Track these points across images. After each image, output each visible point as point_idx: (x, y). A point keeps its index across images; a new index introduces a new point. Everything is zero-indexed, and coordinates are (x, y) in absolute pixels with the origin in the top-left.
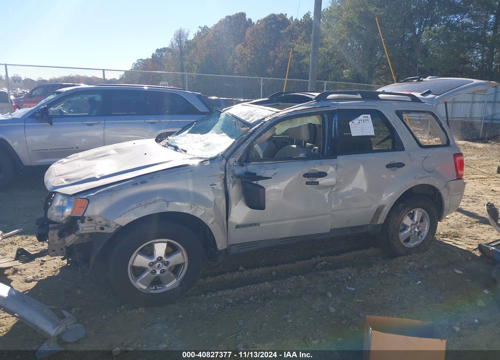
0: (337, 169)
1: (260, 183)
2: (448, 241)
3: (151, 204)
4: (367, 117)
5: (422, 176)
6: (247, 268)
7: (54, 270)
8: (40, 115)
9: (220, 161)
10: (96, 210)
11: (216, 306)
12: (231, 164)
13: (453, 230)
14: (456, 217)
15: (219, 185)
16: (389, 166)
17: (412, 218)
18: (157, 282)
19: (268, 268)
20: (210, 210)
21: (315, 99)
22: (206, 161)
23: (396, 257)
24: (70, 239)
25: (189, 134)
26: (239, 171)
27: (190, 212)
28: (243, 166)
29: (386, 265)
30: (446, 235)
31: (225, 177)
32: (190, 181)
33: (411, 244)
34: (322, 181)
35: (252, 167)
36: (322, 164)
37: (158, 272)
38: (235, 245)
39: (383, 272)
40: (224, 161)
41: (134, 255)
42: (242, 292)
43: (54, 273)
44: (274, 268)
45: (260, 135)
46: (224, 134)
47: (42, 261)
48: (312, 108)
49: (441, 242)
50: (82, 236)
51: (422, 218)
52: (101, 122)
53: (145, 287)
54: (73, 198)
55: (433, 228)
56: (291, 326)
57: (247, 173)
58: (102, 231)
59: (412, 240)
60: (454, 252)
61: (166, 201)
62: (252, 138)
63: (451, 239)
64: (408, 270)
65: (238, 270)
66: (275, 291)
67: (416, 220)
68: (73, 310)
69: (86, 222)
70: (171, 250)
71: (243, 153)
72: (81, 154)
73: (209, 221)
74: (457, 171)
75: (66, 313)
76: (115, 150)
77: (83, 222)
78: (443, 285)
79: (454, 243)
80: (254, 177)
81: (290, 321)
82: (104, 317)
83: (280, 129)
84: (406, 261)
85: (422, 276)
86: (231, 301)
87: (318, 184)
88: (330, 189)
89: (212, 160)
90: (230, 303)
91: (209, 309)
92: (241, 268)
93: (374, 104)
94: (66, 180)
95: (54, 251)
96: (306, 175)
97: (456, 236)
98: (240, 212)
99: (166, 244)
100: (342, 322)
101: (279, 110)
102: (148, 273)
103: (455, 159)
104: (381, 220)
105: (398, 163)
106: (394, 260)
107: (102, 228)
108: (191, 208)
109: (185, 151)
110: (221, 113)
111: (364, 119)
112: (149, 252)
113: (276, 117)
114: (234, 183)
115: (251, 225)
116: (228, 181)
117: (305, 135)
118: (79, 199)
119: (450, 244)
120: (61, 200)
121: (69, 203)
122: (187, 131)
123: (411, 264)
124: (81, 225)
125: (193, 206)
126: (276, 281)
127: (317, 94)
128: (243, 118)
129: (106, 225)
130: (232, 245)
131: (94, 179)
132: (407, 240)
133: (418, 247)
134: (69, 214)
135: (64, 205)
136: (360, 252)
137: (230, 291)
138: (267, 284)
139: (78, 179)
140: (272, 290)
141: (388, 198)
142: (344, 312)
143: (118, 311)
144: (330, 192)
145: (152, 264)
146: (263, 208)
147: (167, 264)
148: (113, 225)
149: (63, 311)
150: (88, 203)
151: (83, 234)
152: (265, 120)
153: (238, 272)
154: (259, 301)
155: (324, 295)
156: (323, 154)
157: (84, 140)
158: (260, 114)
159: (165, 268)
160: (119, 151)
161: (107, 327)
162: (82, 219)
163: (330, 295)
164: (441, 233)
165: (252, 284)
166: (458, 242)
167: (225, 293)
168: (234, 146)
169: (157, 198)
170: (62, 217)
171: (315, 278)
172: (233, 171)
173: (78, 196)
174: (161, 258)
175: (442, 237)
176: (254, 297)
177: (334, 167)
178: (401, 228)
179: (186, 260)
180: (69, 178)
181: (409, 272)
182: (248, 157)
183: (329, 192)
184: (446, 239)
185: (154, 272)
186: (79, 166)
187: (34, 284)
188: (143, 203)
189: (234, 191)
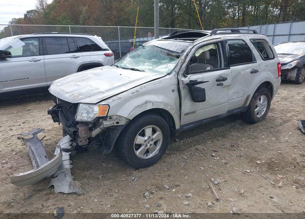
12: (180, 76)
15: (176, 90)
16: (252, 72)
17: (260, 101)
18: (147, 152)
20: (173, 106)
21: (210, 34)
24: (96, 132)
27: (164, 108)
28: (186, 77)
31: (179, 84)
33: (259, 116)
37: (149, 145)
38: (182, 125)
41: (137, 137)
53: (142, 156)
55: (269, 106)
57: (191, 81)
58: (117, 124)
59: (259, 113)
69: (108, 120)
71: (185, 69)
73: (173, 113)
74: (279, 73)
88: (228, 87)
94: (80, 95)
95: (81, 141)
96: (217, 80)
99: (152, 128)
102: (143, 147)
103: (278, 66)
104: (248, 103)
105: (255, 70)
108: (164, 105)
113: (196, 45)
114: (184, 88)
115: (192, 113)
117: (208, 56)
124: (105, 122)
129: (120, 120)
133: (262, 117)
141: (252, 90)
145: (145, 141)
147: (152, 140)
148: (124, 120)
150: (109, 107)
152: (190, 48)
159: (151, 143)
162: (105, 118)
168: (180, 65)
172: (182, 80)
173: (101, 104)
174: (150, 137)
179: (161, 137)
185: (146, 146)
189: (184, 92)
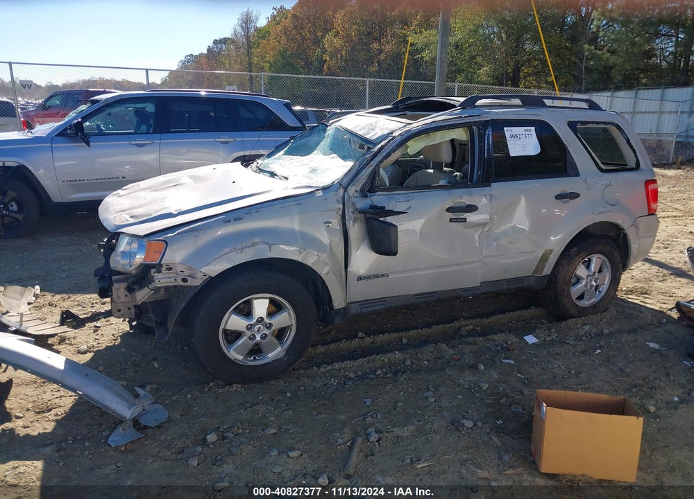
0: (491, 200)
1: (389, 219)
2: (633, 299)
3: (249, 247)
4: (530, 130)
5: (603, 210)
6: (368, 335)
7: (113, 338)
8: (74, 132)
9: (337, 190)
10: (176, 255)
11: (334, 382)
12: (351, 194)
13: (639, 285)
14: (642, 267)
15: (336, 223)
16: (559, 197)
17: (588, 267)
18: (256, 350)
19: (396, 335)
20: (324, 257)
21: (459, 106)
22: (318, 190)
23: (566, 319)
24: (142, 295)
25: (286, 156)
26: (363, 203)
27: (299, 258)
28: (367, 197)
29: (553, 330)
30: (631, 291)
31: (344, 212)
32: (296, 218)
33: (585, 303)
34: (471, 217)
35: (378, 199)
36: (471, 194)
37: (258, 338)
38: (355, 302)
39: (549, 339)
40: (341, 191)
41: (227, 315)
42: (365, 364)
43: (113, 342)
44: (403, 334)
45: (388, 155)
46: (334, 155)
47: (95, 326)
48: (457, 118)
49: (623, 300)
50: (157, 290)
51: (600, 268)
52: (156, 141)
53: (240, 358)
54: (145, 240)
55: (615, 281)
56: (434, 406)
57: (372, 207)
58: (185, 284)
59: (586, 296)
60: (642, 312)
61: (267, 243)
62: (378, 159)
63: (637, 296)
64: (583, 336)
65: (357, 337)
66: (408, 362)
67: (593, 270)
68: (148, 387)
69: (163, 272)
70: (273, 308)
71: (367, 180)
72: (142, 184)
73: (323, 271)
74: (649, 205)
75: (140, 391)
76: (191, 177)
77: (159, 271)
78: (631, 355)
79: (642, 302)
80: (382, 211)
81: (433, 400)
82: (189, 396)
83: (414, 147)
84: (579, 325)
85: (602, 344)
86: (352, 375)
87: (466, 221)
88: (481, 228)
89: (325, 189)
90: (351, 378)
91: (325, 385)
92: (360, 334)
93: (539, 113)
94: (131, 217)
95: (119, 311)
96: (450, 210)
97: (645, 293)
98: (363, 259)
99: (268, 300)
100: (501, 401)
101: (411, 122)
102: (245, 338)
103: (647, 188)
104: (547, 270)
105: (571, 193)
106: (564, 323)
107: (185, 280)
108: (300, 254)
109: (287, 178)
110: (328, 126)
111: (526, 133)
112: (246, 311)
113: (409, 130)
114: (355, 220)
115: (377, 276)
116: (347, 217)
117: (446, 156)
118: (153, 242)
119: (636, 304)
120: (128, 243)
121: (141, 247)
122: (282, 152)
123: (587, 328)
124: (157, 276)
125: (302, 251)
126: (409, 351)
127: (462, 99)
128: (360, 133)
129: (190, 276)
130: (352, 303)
131: (170, 215)
132: (581, 297)
133: (595, 306)
134: (141, 261)
135: (132, 250)
136: (517, 313)
137: (349, 364)
138: (398, 355)
139: (148, 215)
140: (405, 362)
141: (557, 241)
142: (502, 389)
143: (206, 389)
144: (483, 231)
145: (250, 327)
146: (394, 253)
147: (269, 326)
148: (199, 275)
149: (136, 388)
150: (167, 246)
151: (159, 288)
152: (394, 135)
153: (357, 340)
154: (389, 376)
155: (474, 367)
156: (471, 180)
157: (128, 167)
158: (385, 127)
159: (266, 332)
160: (195, 179)
161: (196, 409)
162: (158, 267)
163: (482, 367)
164: (624, 289)
165: (378, 354)
166: (646, 300)
167: (343, 365)
168: (354, 171)
169: (257, 240)
170: (131, 266)
171: (460, 346)
172: (353, 204)
173: (152, 237)
174: (262, 318)
175: (625, 294)
176: (382, 370)
177: (486, 198)
178: (573, 280)
179: (294, 322)
180: (135, 214)
181: (584, 338)
182: (372, 186)
183: (480, 232)
184: (630, 296)
185: (253, 337)
186: (145, 198)
187: (89, 356)
188: (239, 246)
189: (355, 230)
